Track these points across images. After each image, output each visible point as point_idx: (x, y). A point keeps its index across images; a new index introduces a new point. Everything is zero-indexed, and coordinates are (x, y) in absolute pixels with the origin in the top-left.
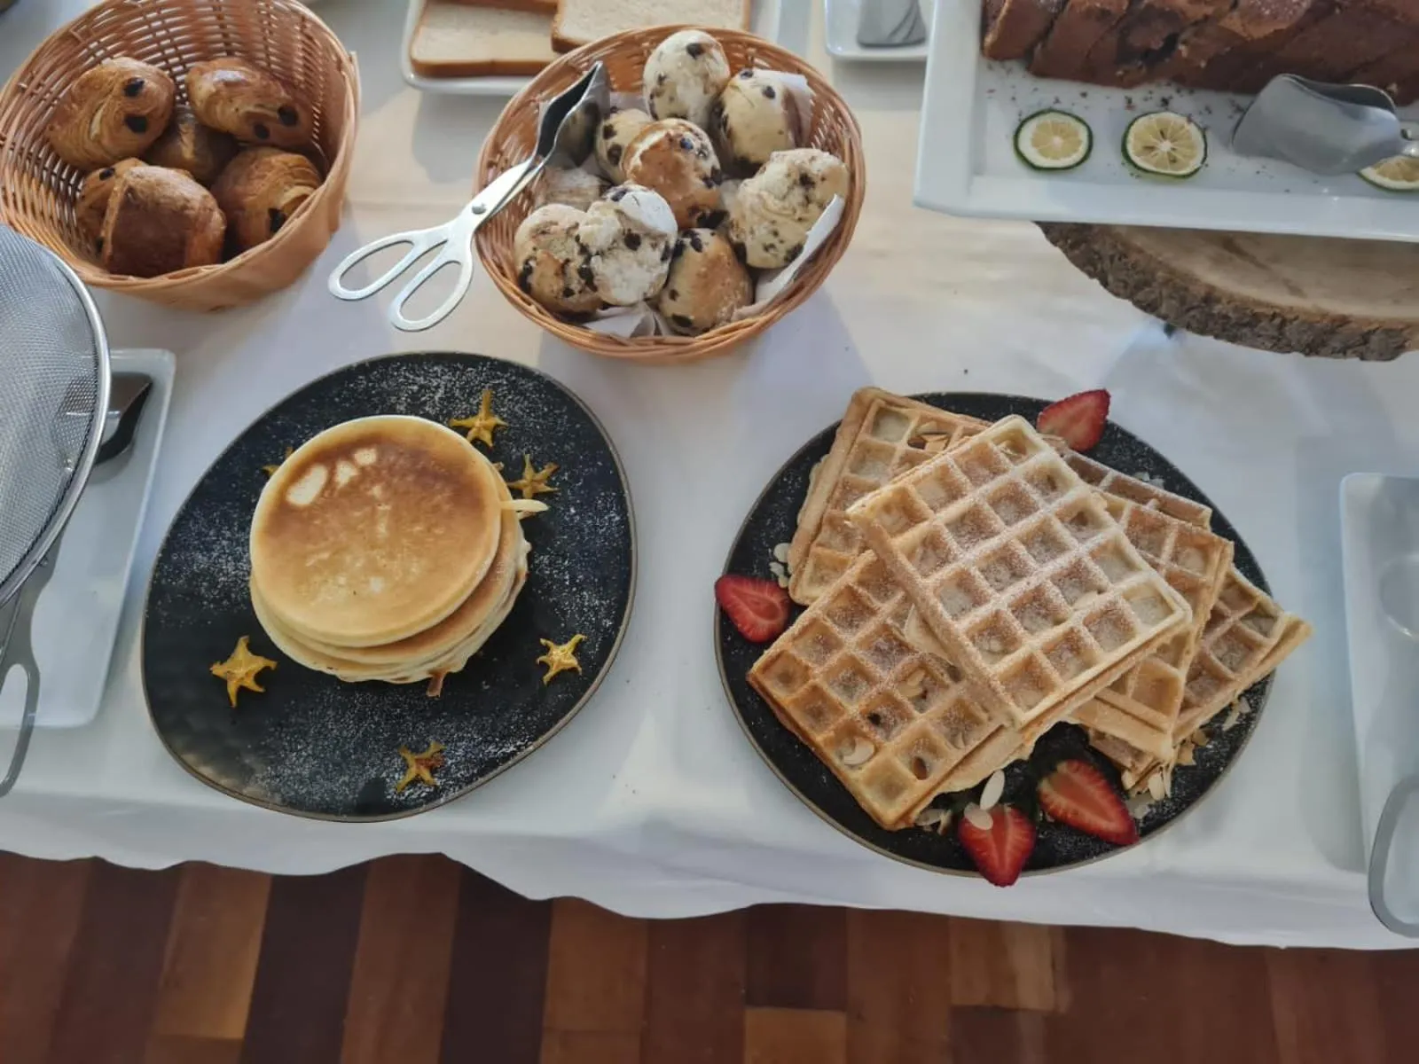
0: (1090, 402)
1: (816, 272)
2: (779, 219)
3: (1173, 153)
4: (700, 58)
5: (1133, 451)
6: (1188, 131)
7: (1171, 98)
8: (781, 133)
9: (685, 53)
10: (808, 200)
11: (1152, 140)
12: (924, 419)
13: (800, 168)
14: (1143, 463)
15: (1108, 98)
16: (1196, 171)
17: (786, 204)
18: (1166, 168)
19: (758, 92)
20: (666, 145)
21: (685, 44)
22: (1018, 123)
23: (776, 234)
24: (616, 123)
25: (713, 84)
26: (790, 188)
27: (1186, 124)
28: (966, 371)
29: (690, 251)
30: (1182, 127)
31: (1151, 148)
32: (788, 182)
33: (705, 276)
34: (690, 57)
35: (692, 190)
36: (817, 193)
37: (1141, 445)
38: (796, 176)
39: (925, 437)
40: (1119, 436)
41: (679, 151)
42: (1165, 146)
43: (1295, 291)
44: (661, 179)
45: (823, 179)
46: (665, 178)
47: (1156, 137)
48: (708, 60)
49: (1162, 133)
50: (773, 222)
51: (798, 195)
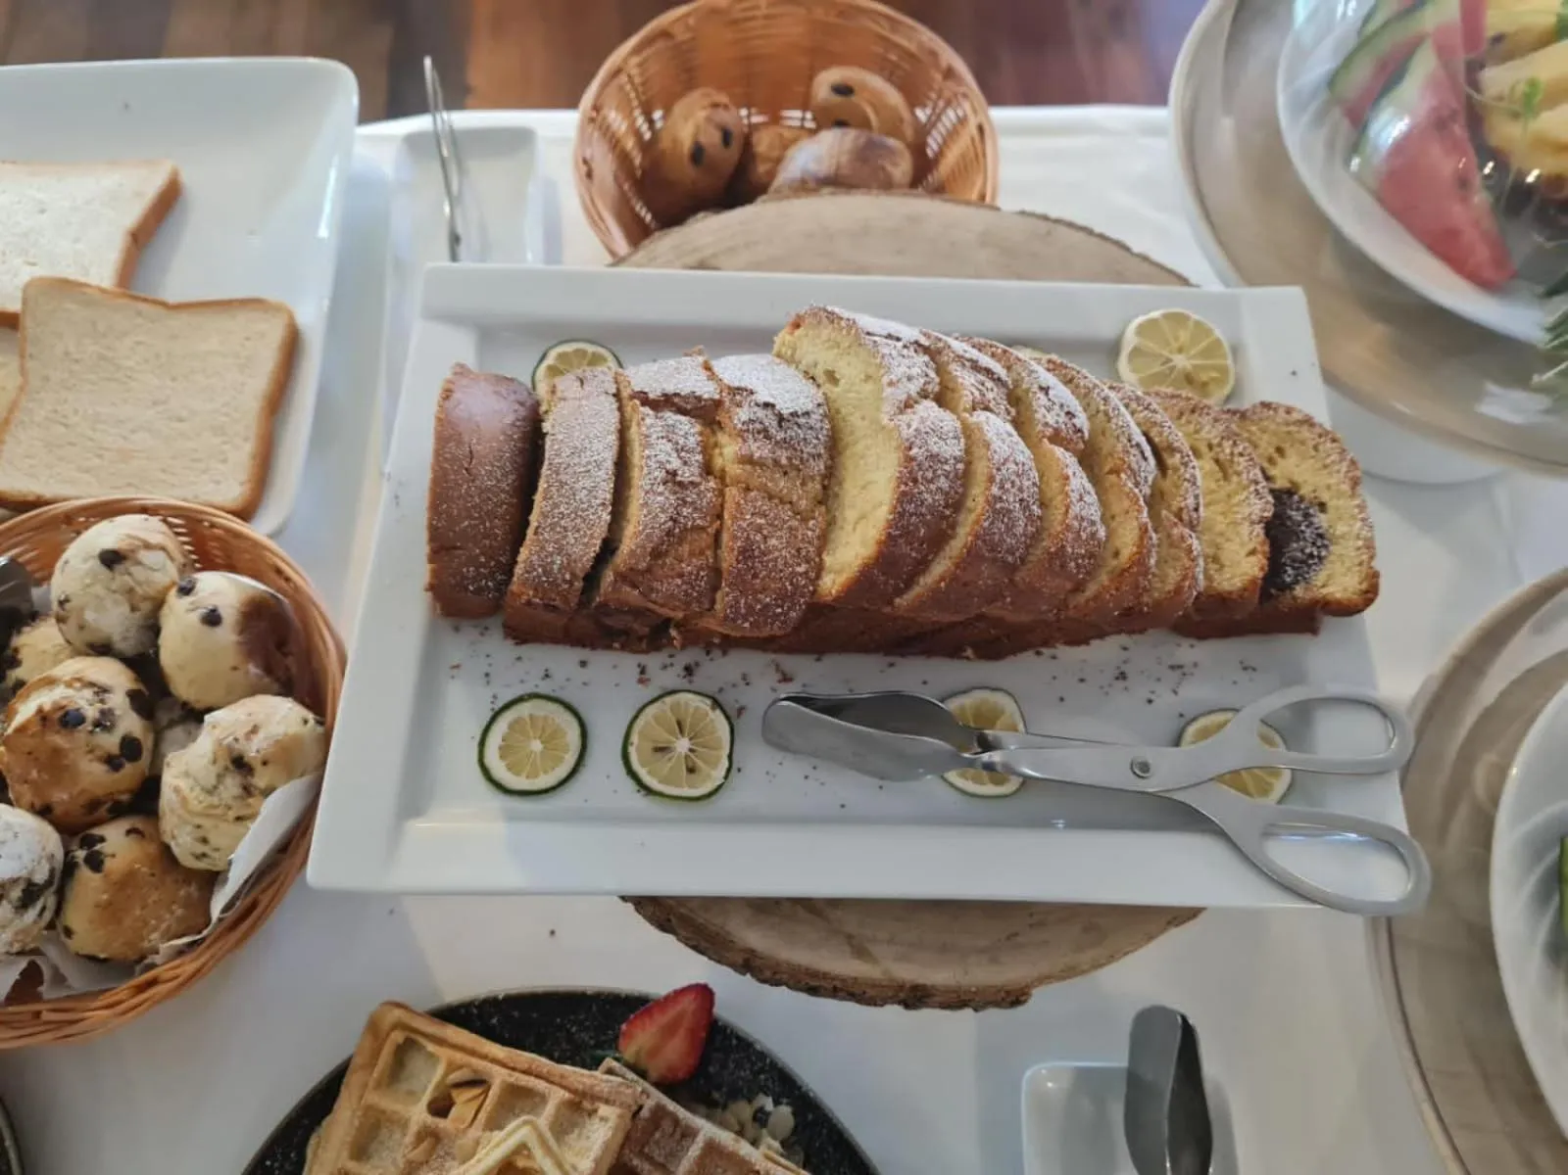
0: (688, 1004)
1: (274, 882)
2: (206, 823)
3: (692, 755)
4: (119, 568)
5: (753, 1064)
6: (712, 721)
7: (697, 664)
8: (235, 668)
9: (97, 563)
10: (247, 790)
11: (663, 737)
12: (452, 1067)
13: (230, 748)
14: (766, 1080)
15: (615, 667)
16: (720, 787)
17: (215, 800)
18: (678, 785)
19: (195, 618)
20: (35, 728)
21: (97, 551)
22: (490, 714)
23: (204, 841)
24: (25, 645)
25: (145, 598)
26: (220, 777)
27: (710, 712)
28: (553, 933)
29: (85, 873)
30: (707, 715)
31: (662, 749)
32: (214, 770)
33: (109, 903)
34: (103, 570)
35: (85, 782)
36: (260, 780)
37: (762, 1055)
38: (224, 761)
39: (455, 1093)
40: (734, 1042)
41: (58, 732)
42: (682, 745)
43: (861, 952)
44: (34, 774)
45: (265, 763)
46: (39, 772)
47: (672, 733)
48: (134, 569)
49: (679, 724)
50: (199, 827)
51: (232, 786)
